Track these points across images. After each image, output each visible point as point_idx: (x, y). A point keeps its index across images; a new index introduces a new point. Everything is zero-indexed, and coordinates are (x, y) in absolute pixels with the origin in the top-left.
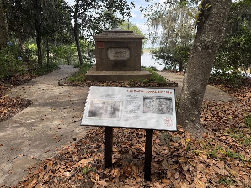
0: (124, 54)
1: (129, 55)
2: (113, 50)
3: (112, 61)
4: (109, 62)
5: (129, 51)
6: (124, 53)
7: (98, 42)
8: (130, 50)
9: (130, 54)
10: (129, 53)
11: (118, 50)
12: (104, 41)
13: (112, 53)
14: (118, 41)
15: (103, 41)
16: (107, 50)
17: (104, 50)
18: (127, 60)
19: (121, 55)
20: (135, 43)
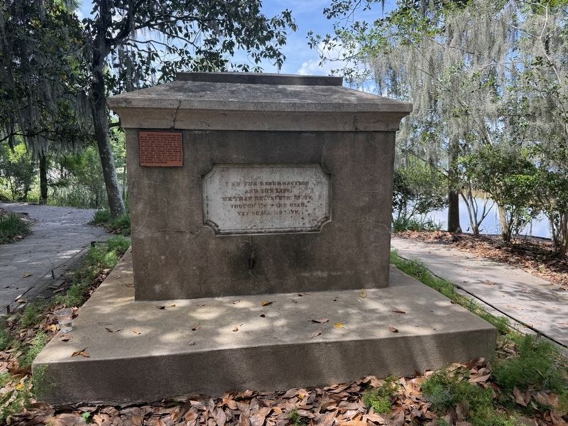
0: (297, 197)
1: (324, 202)
2: (235, 176)
3: (226, 236)
4: (212, 244)
5: (324, 180)
6: (296, 191)
7: (142, 134)
8: (329, 175)
9: (333, 198)
10: (325, 192)
11: (266, 176)
12: (178, 125)
13: (230, 193)
14: (266, 127)
15: (172, 129)
16: (203, 176)
17: (182, 180)
18: (316, 231)
19: (279, 205)
20: (361, 137)
